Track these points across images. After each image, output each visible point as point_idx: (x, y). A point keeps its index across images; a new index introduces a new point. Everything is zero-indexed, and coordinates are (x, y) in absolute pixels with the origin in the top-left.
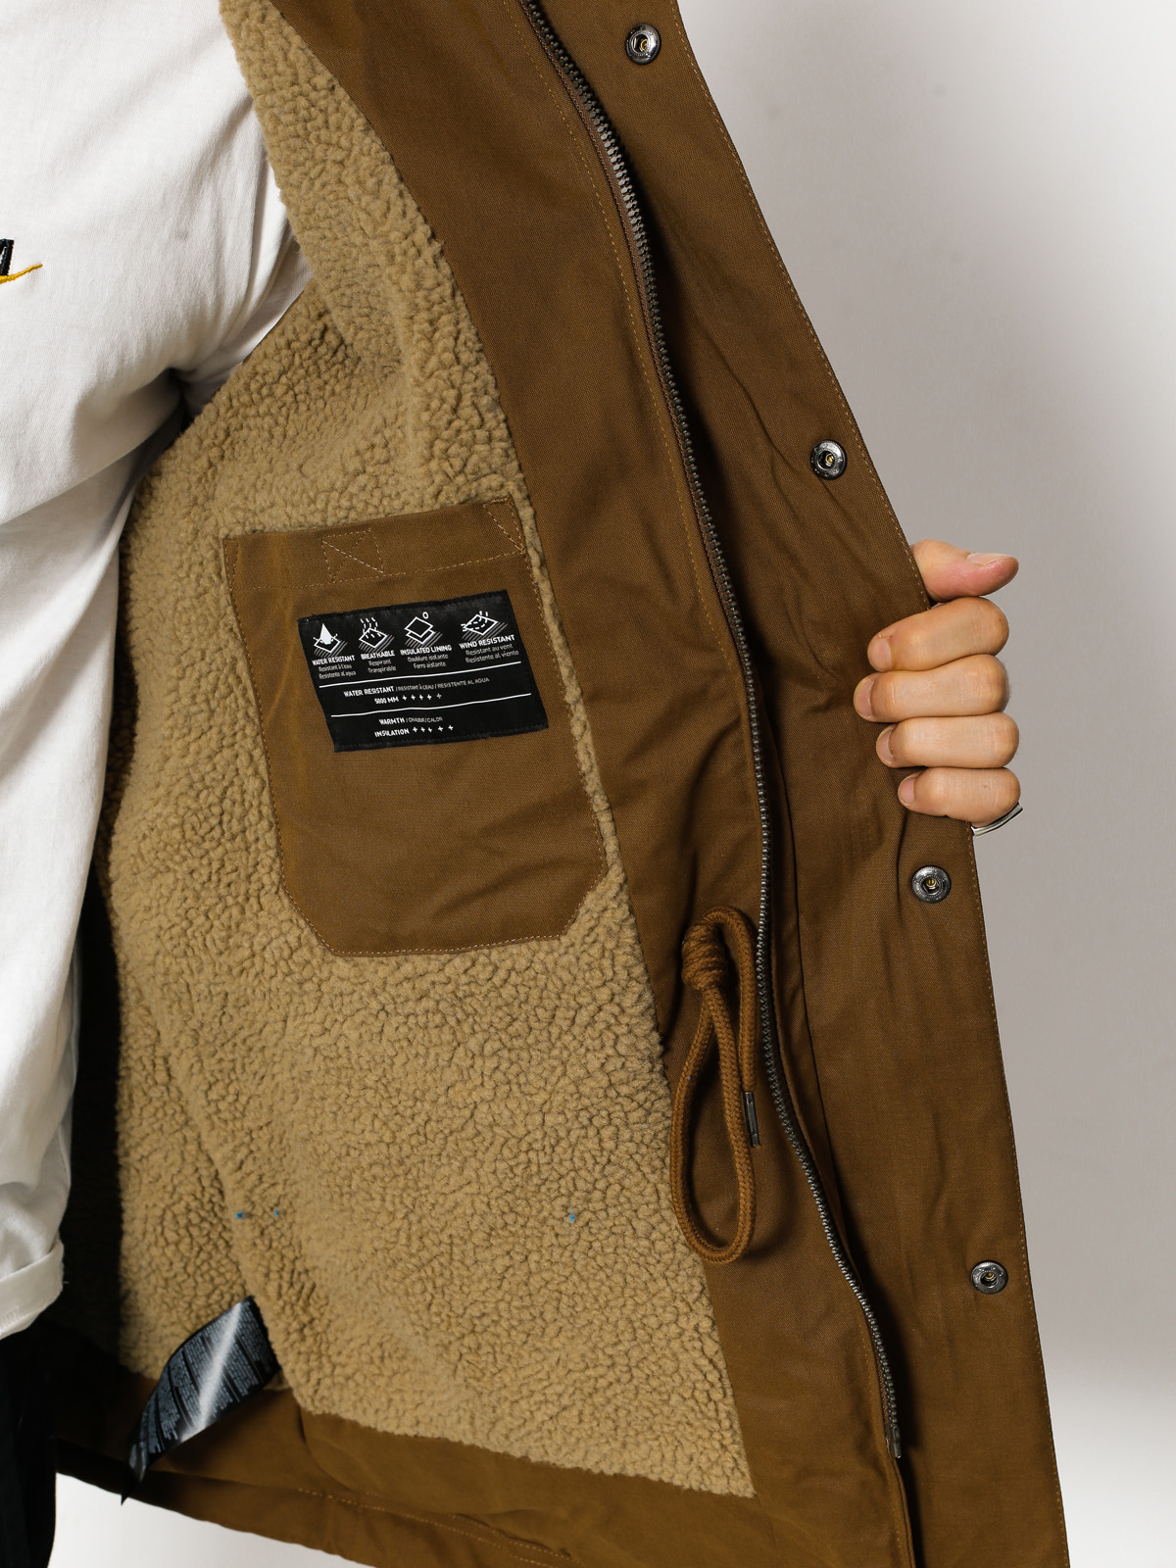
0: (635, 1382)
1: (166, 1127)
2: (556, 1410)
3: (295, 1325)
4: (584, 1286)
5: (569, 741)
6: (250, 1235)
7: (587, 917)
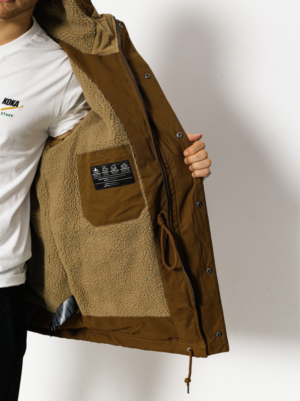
0: (149, 298)
1: (56, 266)
2: (134, 305)
3: (82, 299)
4: (140, 280)
5: (139, 185)
6: (73, 284)
7: (143, 214)
